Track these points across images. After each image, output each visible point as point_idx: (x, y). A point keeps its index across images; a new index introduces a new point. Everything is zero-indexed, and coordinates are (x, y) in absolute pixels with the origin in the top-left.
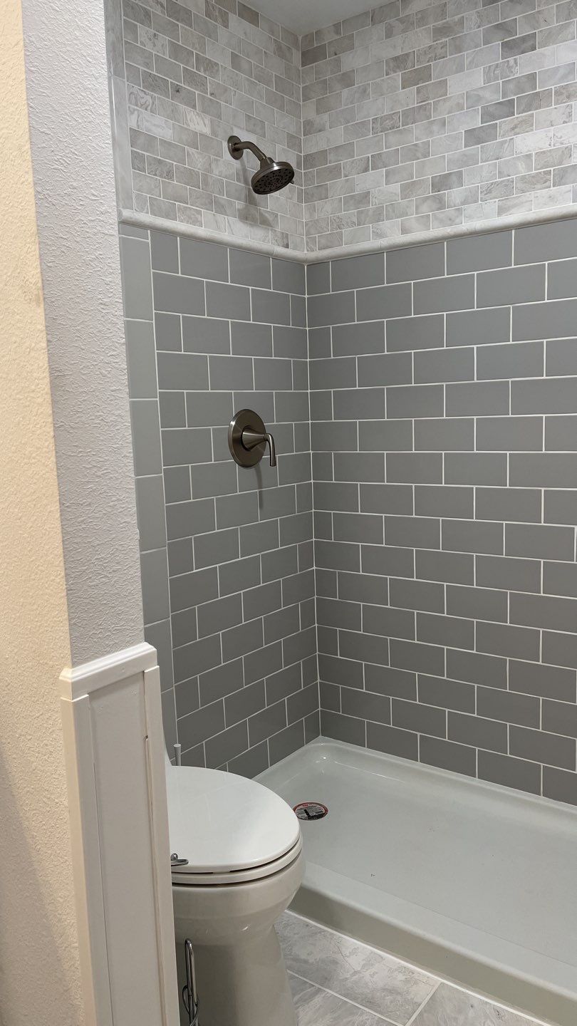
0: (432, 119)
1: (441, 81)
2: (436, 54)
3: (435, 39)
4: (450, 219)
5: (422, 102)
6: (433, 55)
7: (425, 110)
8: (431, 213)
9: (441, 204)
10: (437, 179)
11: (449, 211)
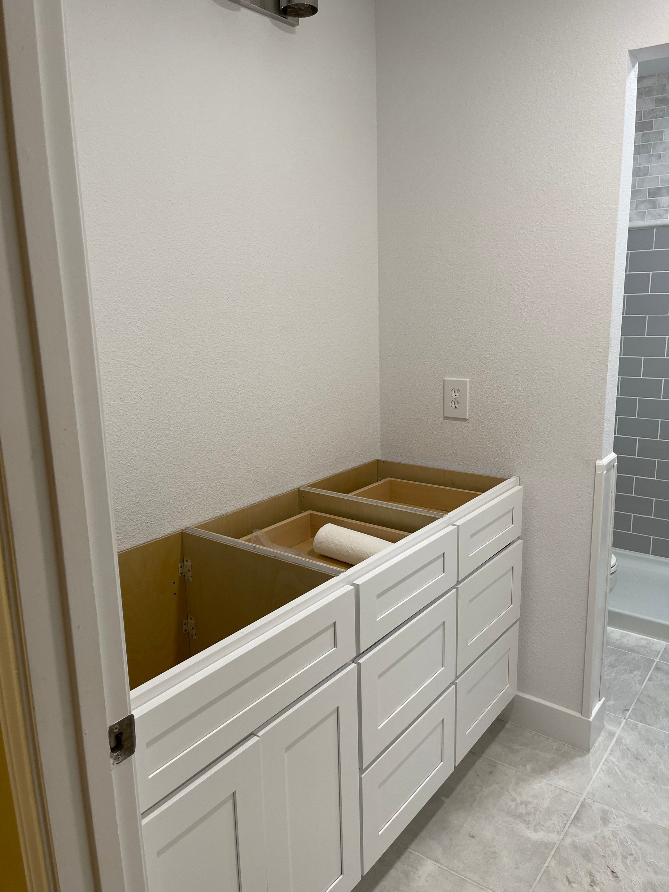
0: (651, 153)
1: (659, 131)
2: (657, 114)
3: (656, 105)
4: (660, 215)
5: (645, 142)
6: (655, 115)
7: (647, 147)
8: (646, 211)
9: (654, 205)
10: (652, 190)
11: (660, 211)
